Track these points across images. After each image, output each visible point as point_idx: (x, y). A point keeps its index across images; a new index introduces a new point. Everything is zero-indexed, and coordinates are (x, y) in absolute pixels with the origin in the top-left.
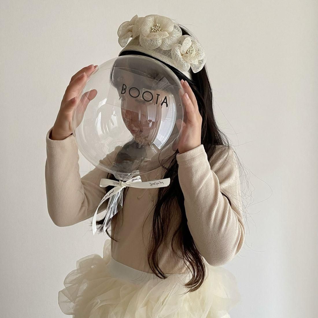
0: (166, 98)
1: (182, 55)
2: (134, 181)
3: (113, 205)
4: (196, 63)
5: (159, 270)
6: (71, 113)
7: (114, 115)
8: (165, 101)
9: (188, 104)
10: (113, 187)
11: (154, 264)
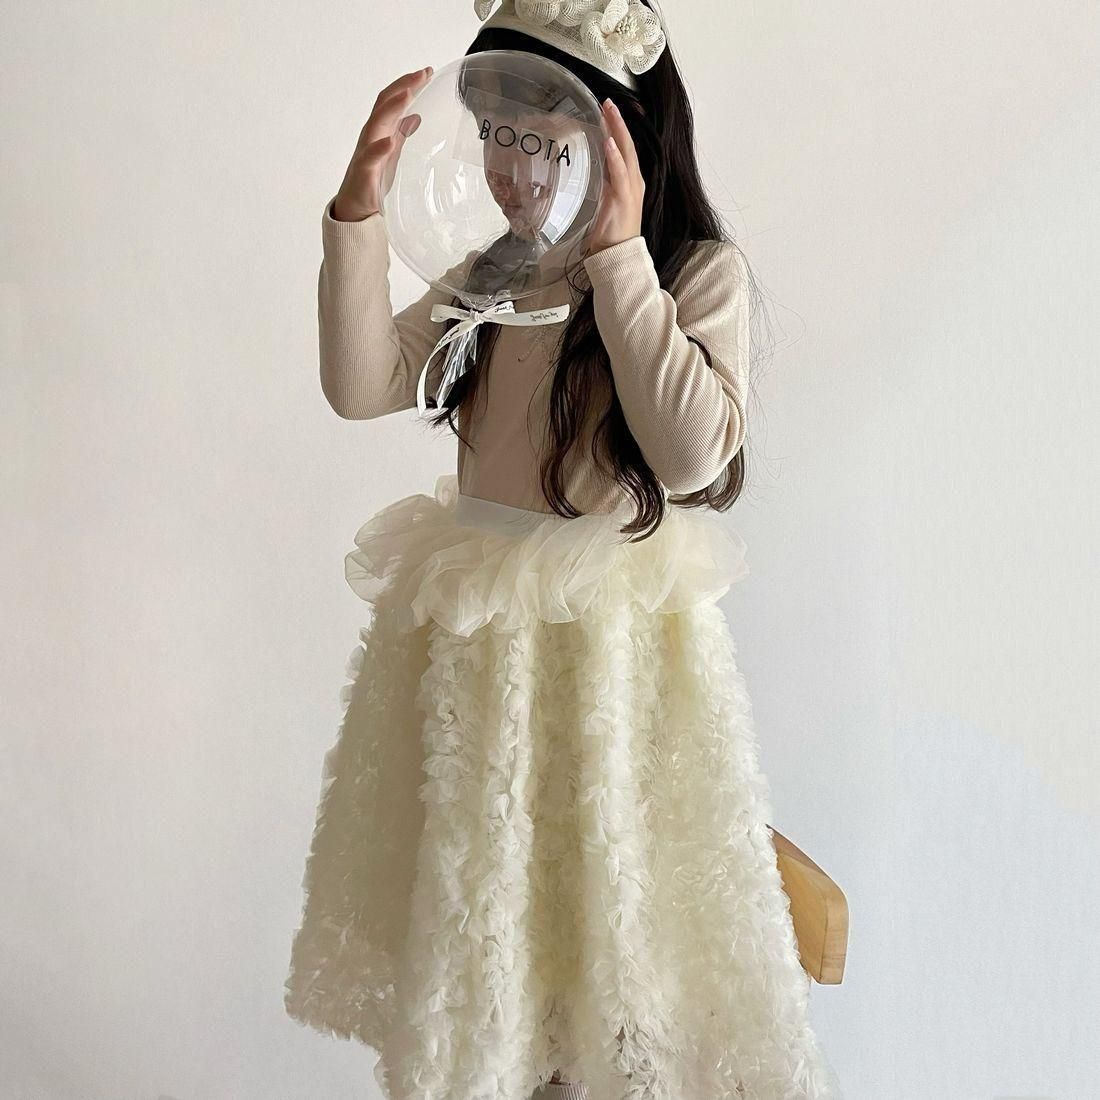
0: (566, 148)
1: (605, 36)
2: (500, 312)
3: (456, 358)
4: (638, 51)
5: (566, 504)
6: (377, 168)
7: (461, 175)
8: (565, 154)
9: (613, 159)
10: (457, 322)
11: (555, 490)
